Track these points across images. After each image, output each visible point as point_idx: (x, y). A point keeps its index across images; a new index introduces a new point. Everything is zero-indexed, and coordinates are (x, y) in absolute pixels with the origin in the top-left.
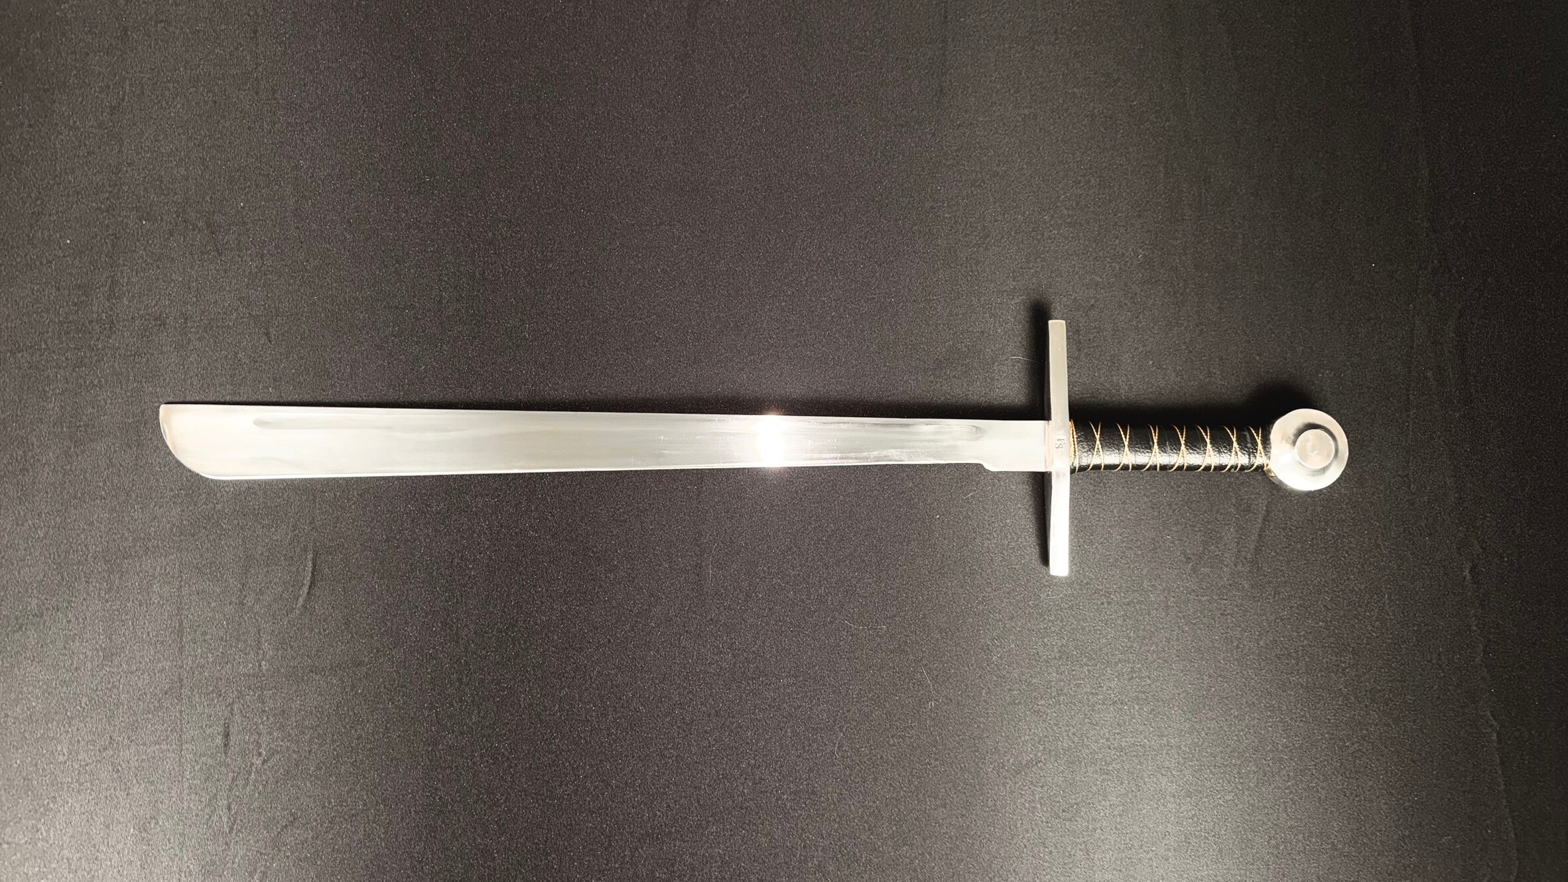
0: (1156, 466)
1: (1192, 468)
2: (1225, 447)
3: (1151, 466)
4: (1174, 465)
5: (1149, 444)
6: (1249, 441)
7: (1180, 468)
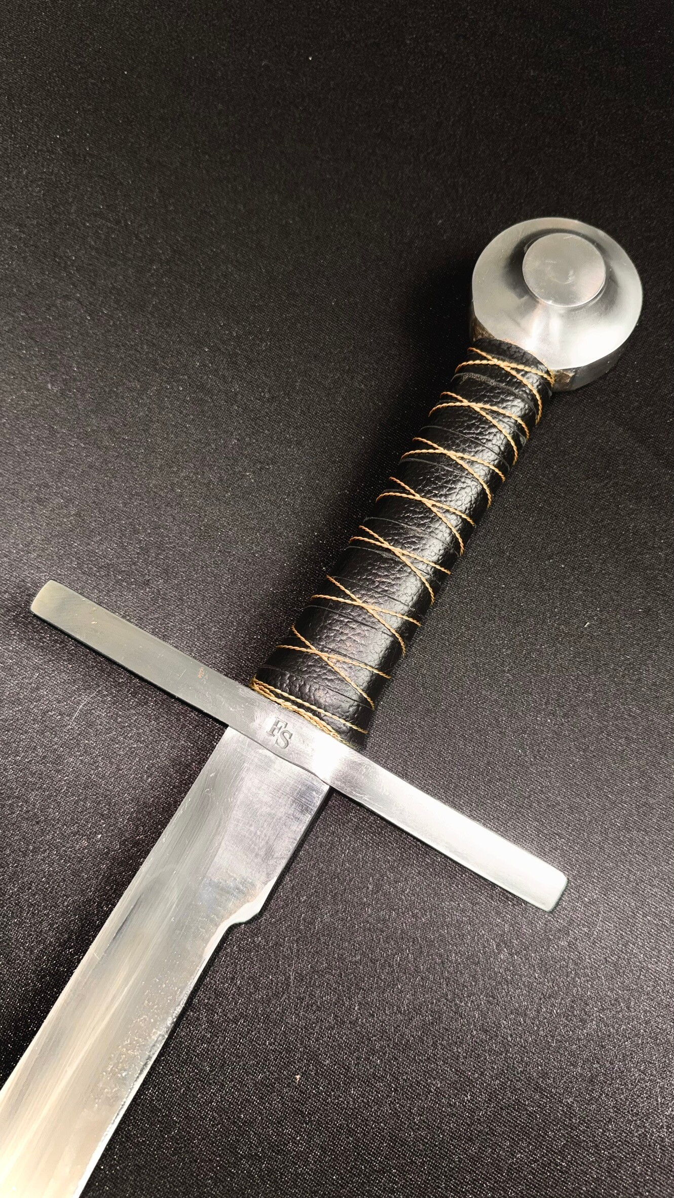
0: (436, 572)
1: (479, 508)
2: (469, 427)
3: (431, 582)
4: (454, 537)
5: (385, 560)
6: (483, 378)
7: (466, 530)
